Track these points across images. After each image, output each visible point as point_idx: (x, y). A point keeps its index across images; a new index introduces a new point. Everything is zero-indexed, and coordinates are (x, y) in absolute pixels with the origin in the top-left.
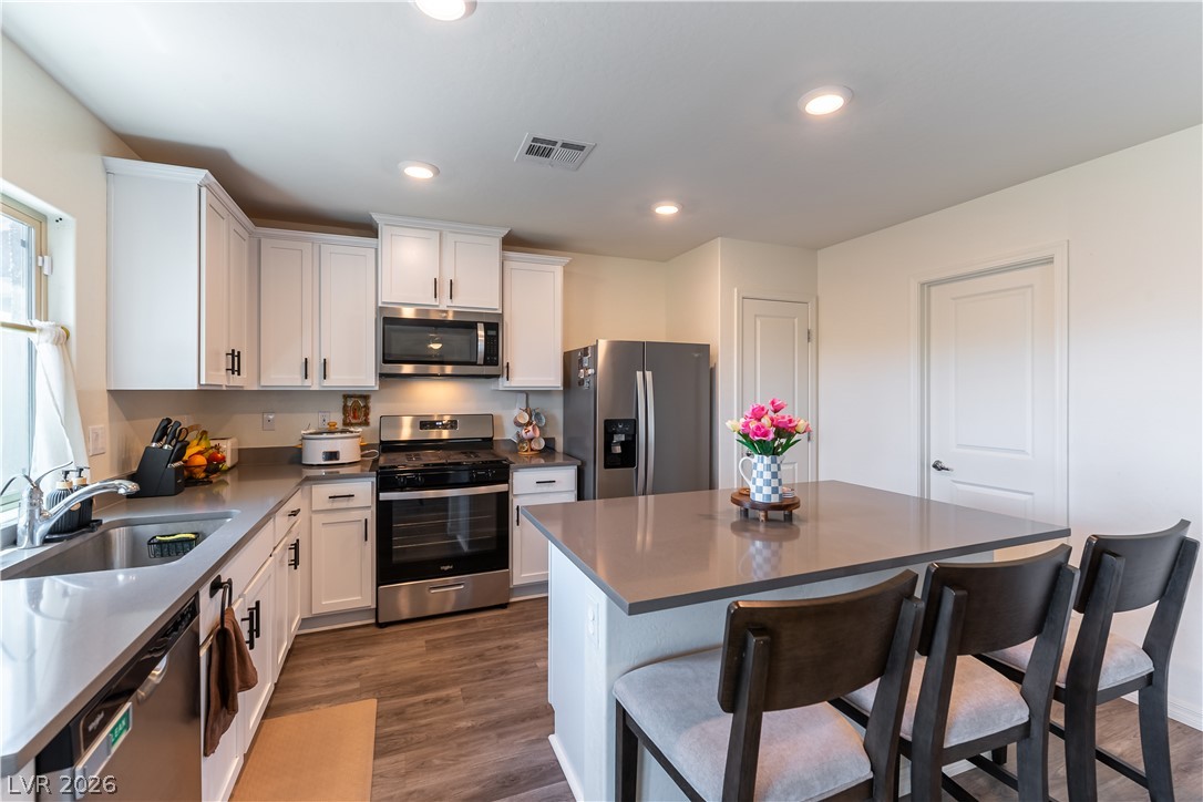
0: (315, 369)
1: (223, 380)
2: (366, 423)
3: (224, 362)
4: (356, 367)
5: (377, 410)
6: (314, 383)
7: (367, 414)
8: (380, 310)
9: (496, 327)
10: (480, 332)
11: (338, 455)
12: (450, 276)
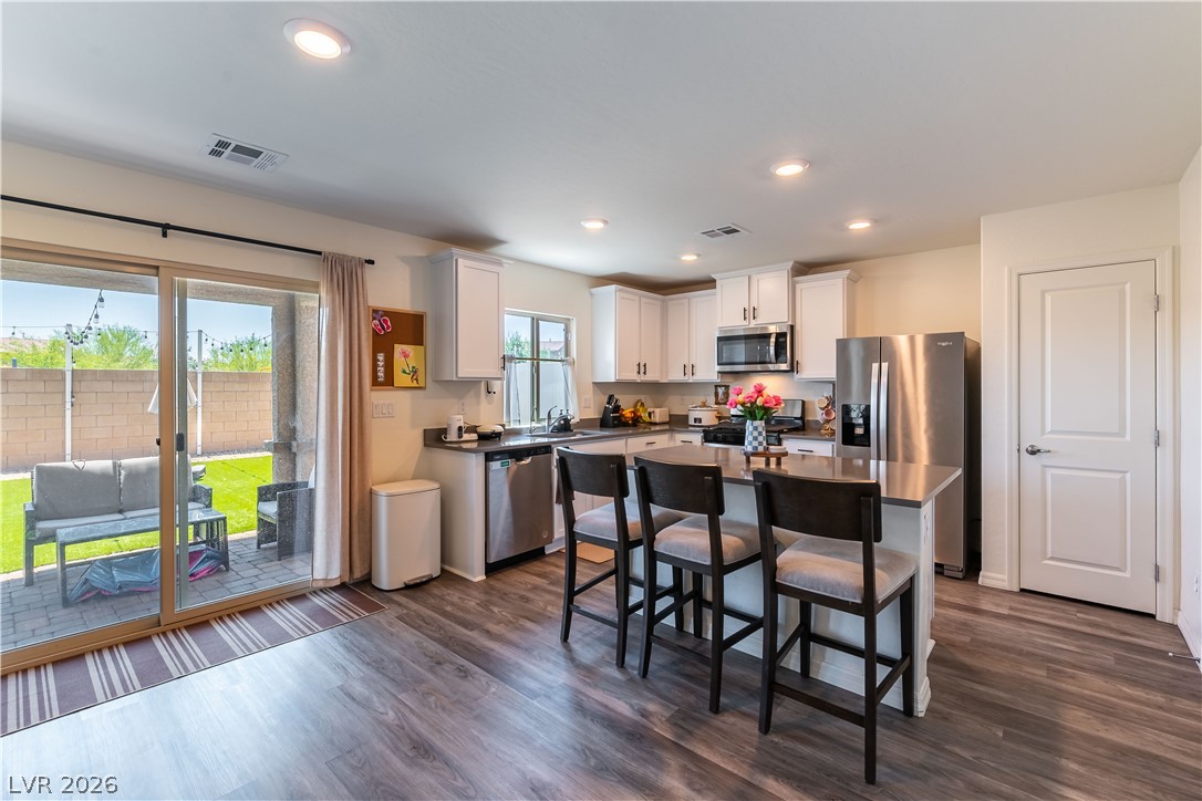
0: (689, 371)
1: (632, 376)
3: (635, 369)
6: (690, 378)
7: (727, 397)
9: (784, 335)
10: (773, 340)
11: (700, 420)
12: (754, 304)
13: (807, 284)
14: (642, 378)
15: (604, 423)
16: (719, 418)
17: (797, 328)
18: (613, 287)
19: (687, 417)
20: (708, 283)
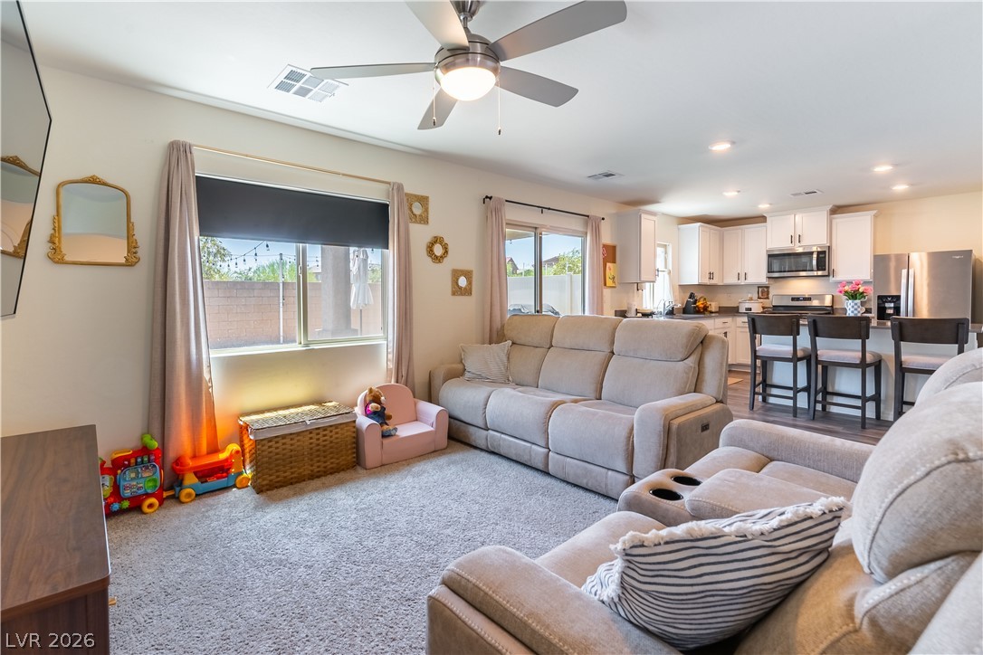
0: (742, 277)
1: (707, 281)
2: (768, 298)
3: (708, 276)
4: (759, 275)
5: (772, 292)
6: (742, 282)
7: (768, 294)
8: (767, 251)
9: (824, 252)
10: (815, 256)
11: (750, 309)
12: (798, 233)
13: (840, 220)
14: (712, 282)
15: (685, 310)
16: (763, 308)
17: (834, 247)
18: (699, 224)
19: (738, 307)
20: (761, 219)
